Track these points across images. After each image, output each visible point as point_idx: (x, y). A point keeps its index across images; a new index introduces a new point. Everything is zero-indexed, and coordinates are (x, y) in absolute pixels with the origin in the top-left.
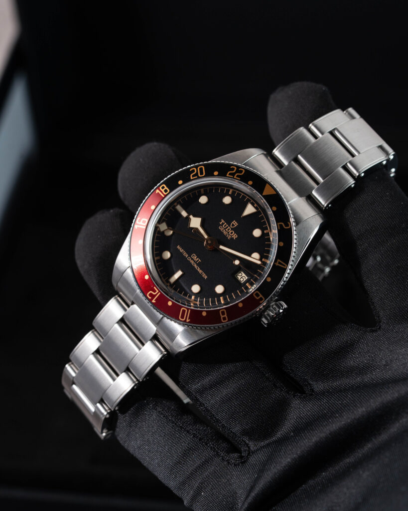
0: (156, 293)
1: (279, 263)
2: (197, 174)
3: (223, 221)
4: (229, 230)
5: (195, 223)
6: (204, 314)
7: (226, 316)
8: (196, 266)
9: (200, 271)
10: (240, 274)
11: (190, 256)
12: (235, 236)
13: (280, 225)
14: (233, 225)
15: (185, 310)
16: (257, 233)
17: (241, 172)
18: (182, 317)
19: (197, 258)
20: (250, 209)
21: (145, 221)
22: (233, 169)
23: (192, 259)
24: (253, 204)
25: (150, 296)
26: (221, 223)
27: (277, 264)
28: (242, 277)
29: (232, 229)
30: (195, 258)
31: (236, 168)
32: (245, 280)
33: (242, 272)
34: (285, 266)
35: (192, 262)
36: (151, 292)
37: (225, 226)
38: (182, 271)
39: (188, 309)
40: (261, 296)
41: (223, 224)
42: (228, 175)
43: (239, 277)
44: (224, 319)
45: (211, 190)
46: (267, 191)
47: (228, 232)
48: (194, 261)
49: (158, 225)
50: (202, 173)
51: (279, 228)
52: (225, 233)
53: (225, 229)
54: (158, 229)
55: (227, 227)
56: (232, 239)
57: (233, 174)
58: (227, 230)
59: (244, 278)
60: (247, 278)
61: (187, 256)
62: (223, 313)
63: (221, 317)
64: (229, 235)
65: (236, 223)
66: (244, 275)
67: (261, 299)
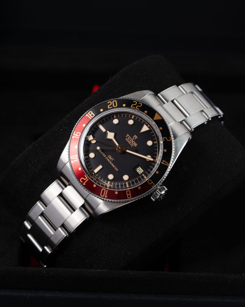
0: (86, 179)
1: (164, 162)
2: (112, 106)
3: (128, 135)
4: (132, 140)
5: (111, 135)
6: (116, 193)
7: (130, 194)
8: (111, 163)
9: (114, 166)
10: (139, 169)
11: (107, 156)
12: (136, 145)
13: (164, 139)
14: (134, 138)
15: (104, 190)
16: (150, 143)
17: (140, 105)
18: (102, 195)
19: (111, 158)
20: (145, 128)
21: (79, 134)
22: (135, 103)
23: (109, 158)
24: (147, 125)
25: (82, 181)
26: (127, 136)
27: (162, 163)
28: (140, 170)
29: (134, 140)
30: (110, 157)
31: (136, 102)
32: (141, 172)
33: (140, 167)
34: (167, 164)
35: (108, 160)
36: (82, 178)
37: (129, 138)
38: (102, 165)
39: (106, 190)
40: (152, 182)
41: (128, 137)
42: (131, 107)
43: (138, 170)
44: (129, 196)
45: (120, 116)
46: (156, 117)
47: (132, 142)
48: (110, 160)
49: (87, 137)
50: (115, 105)
51: (164, 141)
52: (129, 142)
53: (129, 140)
54: (87, 139)
55: (131, 139)
56: (134, 146)
57: (135, 106)
58: (130, 141)
59: (141, 171)
60: (143, 171)
61: (105, 156)
62: (128, 193)
63: (127, 195)
64: (132, 144)
65: (136, 136)
66: (141, 169)
67: (152, 184)
